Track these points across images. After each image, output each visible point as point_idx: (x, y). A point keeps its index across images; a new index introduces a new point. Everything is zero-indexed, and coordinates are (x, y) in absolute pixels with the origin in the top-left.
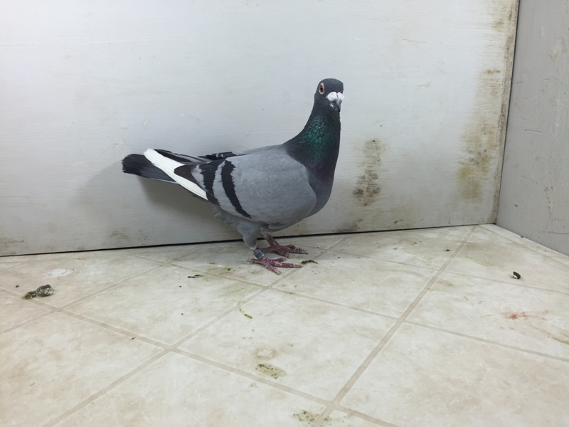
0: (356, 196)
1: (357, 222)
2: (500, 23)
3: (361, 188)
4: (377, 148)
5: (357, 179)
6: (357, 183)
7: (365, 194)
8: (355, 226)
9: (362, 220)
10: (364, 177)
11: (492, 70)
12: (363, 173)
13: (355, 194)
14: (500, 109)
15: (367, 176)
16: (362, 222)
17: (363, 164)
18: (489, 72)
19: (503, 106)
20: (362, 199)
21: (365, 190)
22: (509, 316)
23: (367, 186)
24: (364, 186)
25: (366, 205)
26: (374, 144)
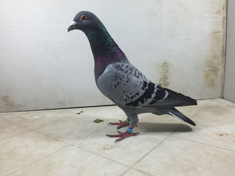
2: (219, 12)
3: (161, 83)
4: (167, 66)
5: (159, 79)
6: (159, 81)
7: (163, 85)
10: (162, 79)
11: (217, 31)
12: (161, 77)
14: (222, 48)
17: (161, 73)
18: (216, 32)
19: (223, 46)
22: (219, 134)
23: (163, 82)
26: (165, 65)
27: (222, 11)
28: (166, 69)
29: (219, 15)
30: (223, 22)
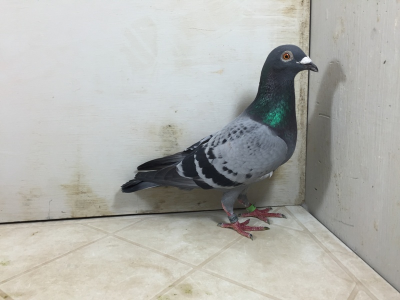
2: (291, 9)
4: (174, 133)
16: (164, 204)
19: (301, 90)
26: (170, 130)
27: (298, 7)
28: (170, 139)
29: (293, 17)
30: (302, 34)
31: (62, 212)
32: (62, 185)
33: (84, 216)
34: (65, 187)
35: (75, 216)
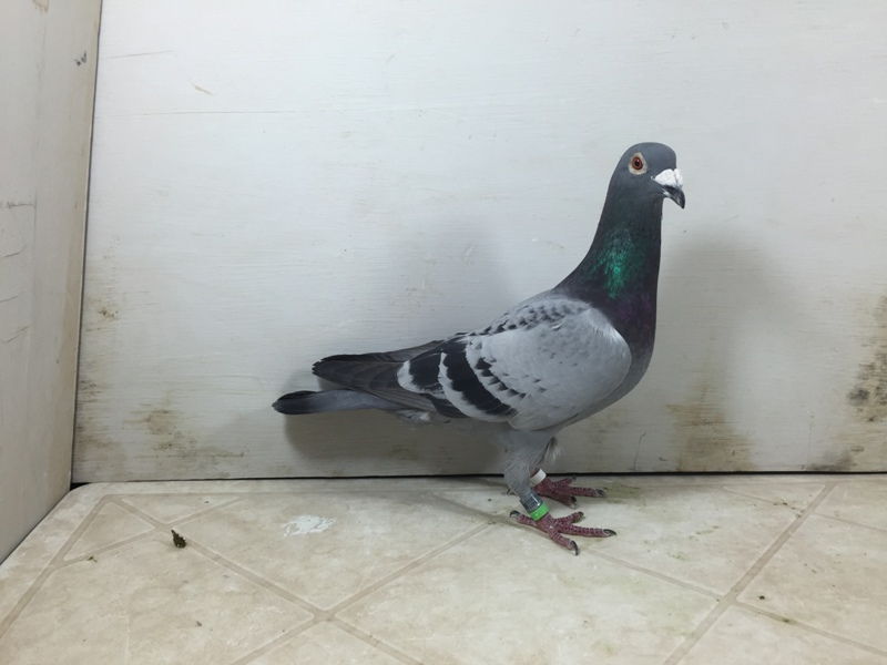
0: (852, 401)
1: (852, 453)
3: (864, 387)
5: (859, 369)
6: (859, 378)
7: (873, 399)
8: (847, 460)
9: (862, 450)
10: (872, 367)
12: (871, 359)
13: (852, 398)
15: (878, 364)
16: (861, 454)
17: (873, 340)
20: (866, 408)
21: (872, 391)
23: (877, 383)
24: (871, 385)
25: (871, 420)
31: (661, 459)
32: (669, 406)
33: (701, 470)
34: (675, 409)
35: (683, 469)
